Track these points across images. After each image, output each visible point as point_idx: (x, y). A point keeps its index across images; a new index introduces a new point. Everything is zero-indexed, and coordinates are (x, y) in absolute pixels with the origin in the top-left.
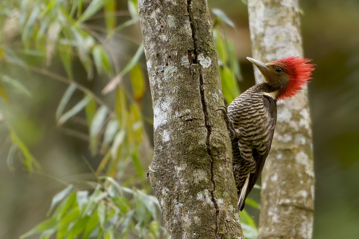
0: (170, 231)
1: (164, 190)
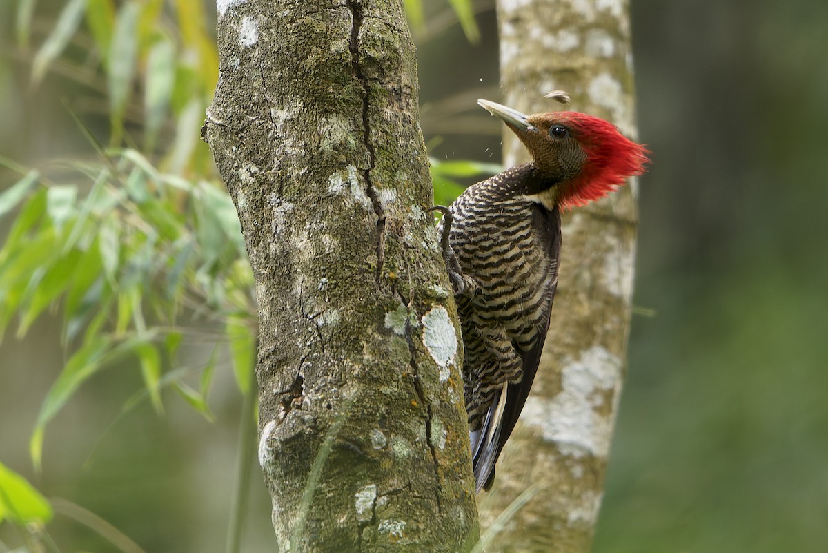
0: (262, 272)
1: (244, 170)
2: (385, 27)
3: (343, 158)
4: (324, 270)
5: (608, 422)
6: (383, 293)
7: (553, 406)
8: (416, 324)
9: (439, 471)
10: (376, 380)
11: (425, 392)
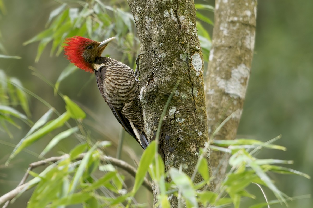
0: (142, 40)
1: (138, 8)
3: (169, 6)
4: (162, 40)
5: (245, 88)
6: (180, 48)
7: (228, 82)
8: (190, 58)
9: (195, 103)
10: (176, 75)
11: (192, 79)
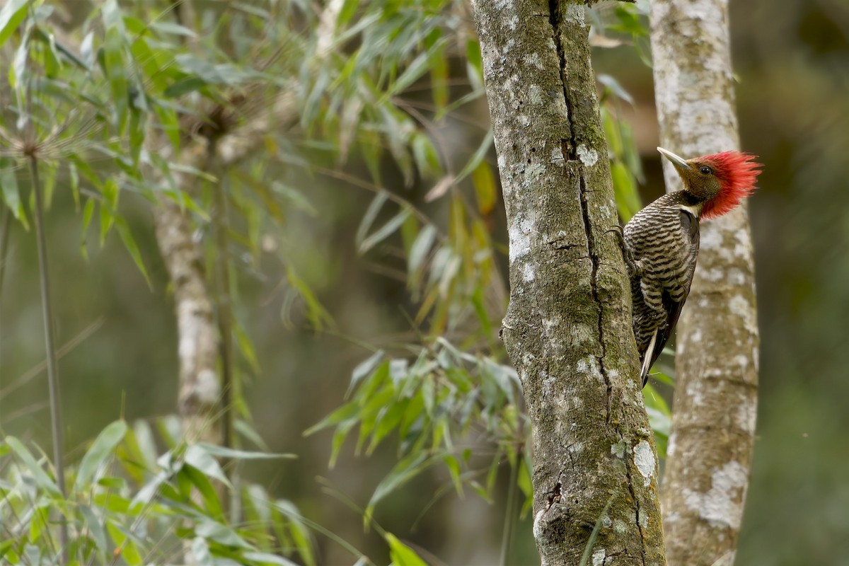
0: (536, 419)
1: (526, 357)
2: (612, 271)
3: (586, 350)
4: (574, 419)
5: (740, 508)
6: (610, 432)
7: (707, 498)
8: (630, 452)
9: (644, 541)
10: (605, 486)
11: (635, 494)
